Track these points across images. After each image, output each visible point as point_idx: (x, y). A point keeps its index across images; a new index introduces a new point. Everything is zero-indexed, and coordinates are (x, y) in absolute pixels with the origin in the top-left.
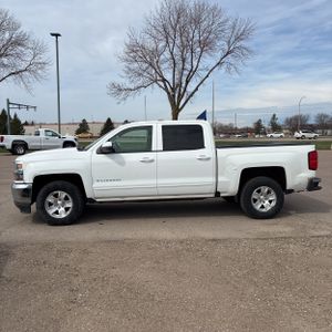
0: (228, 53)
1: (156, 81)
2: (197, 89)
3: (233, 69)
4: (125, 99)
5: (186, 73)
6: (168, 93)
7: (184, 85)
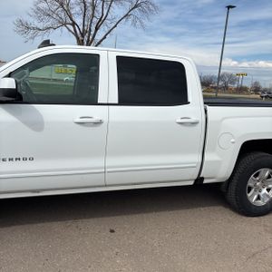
0: (136, 6)
1: (65, 24)
2: (105, 37)
3: (138, 23)
4: (33, 38)
5: (95, 20)
6: (78, 38)
7: (92, 33)
